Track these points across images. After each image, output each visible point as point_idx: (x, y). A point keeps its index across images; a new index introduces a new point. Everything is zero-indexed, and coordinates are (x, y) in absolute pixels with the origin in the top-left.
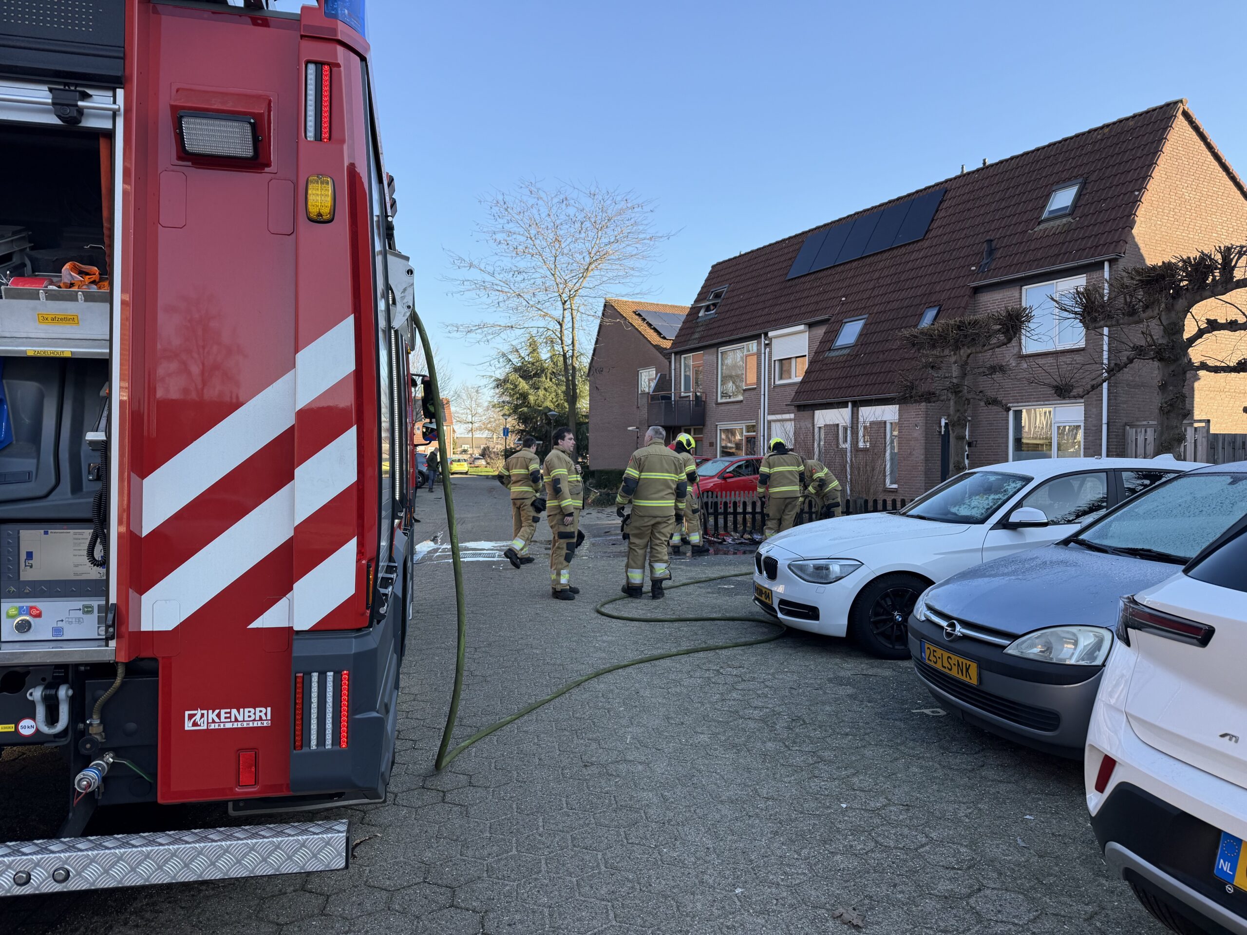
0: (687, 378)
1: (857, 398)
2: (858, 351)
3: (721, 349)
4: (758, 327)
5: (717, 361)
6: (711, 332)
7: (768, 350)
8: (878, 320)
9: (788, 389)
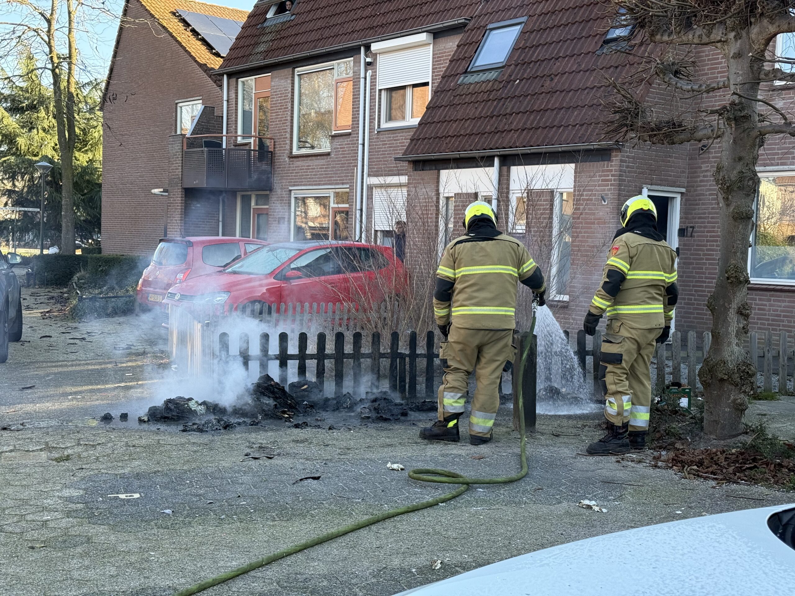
0: (246, 115)
1: (508, 151)
2: (510, 76)
3: (299, 70)
4: (356, 36)
5: (293, 89)
6: (284, 43)
7: (369, 73)
8: (543, 26)
9: (399, 135)
